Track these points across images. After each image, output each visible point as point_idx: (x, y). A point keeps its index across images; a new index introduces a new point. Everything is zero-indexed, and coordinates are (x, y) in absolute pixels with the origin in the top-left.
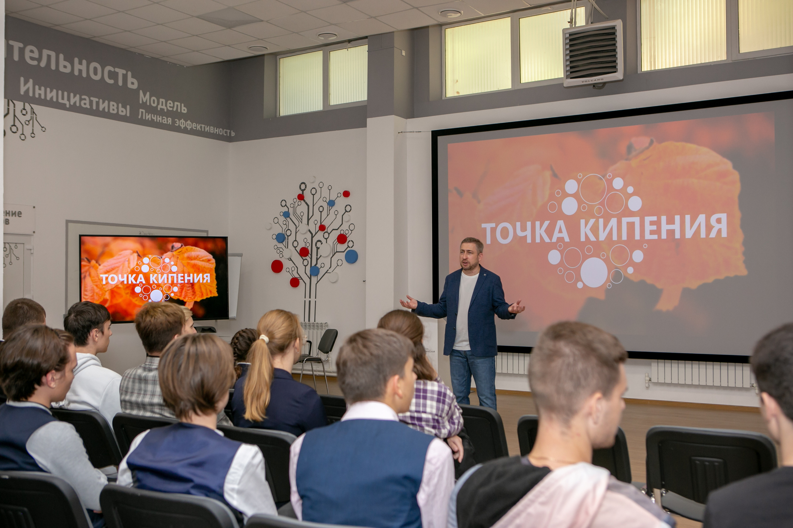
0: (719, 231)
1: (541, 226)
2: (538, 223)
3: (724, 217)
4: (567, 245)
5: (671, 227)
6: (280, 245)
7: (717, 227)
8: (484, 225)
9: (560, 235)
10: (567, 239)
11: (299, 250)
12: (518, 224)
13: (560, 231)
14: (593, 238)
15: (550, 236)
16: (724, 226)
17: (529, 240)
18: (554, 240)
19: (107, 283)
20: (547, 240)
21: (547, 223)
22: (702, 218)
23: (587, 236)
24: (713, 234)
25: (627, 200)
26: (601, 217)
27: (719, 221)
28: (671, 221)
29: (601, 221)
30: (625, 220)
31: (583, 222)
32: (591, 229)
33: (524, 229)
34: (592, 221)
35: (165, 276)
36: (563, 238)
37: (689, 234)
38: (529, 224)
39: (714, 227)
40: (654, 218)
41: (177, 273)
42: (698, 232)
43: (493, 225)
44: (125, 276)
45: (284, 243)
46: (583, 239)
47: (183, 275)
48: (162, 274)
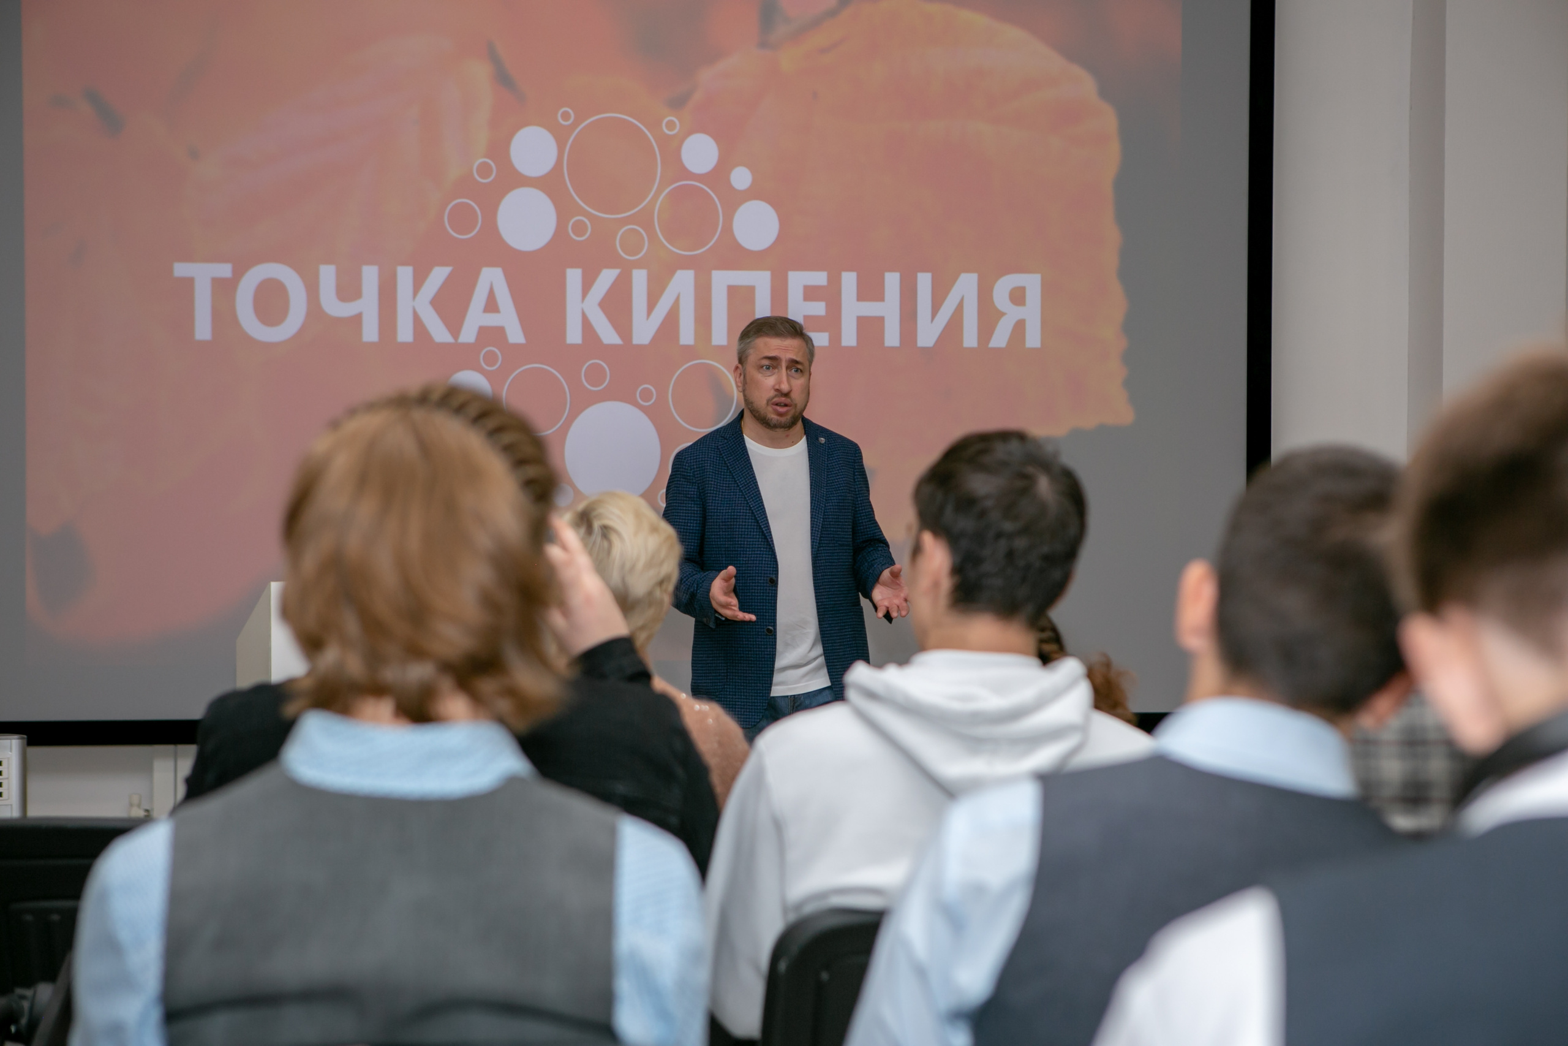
0: (1020, 327)
1: (418, 284)
2: (405, 275)
3: (1032, 283)
4: (514, 354)
5: (870, 309)
7: (1012, 314)
8: (181, 269)
9: (491, 320)
10: (516, 335)
12: (328, 275)
13: (492, 306)
14: (609, 335)
15: (454, 325)
16: (1032, 312)
17: (370, 333)
18: (468, 335)
20: (440, 333)
21: (439, 275)
22: (966, 285)
23: (587, 325)
24: (1000, 339)
25: (731, 208)
26: (638, 265)
27: (1018, 297)
28: (870, 291)
29: (640, 279)
30: (722, 280)
31: (574, 277)
32: (604, 305)
33: (349, 290)
34: (607, 277)
36: (500, 331)
37: (928, 334)
38: (370, 275)
39: (1003, 314)
40: (819, 278)
42: (955, 324)
43: (225, 270)
46: (574, 335)
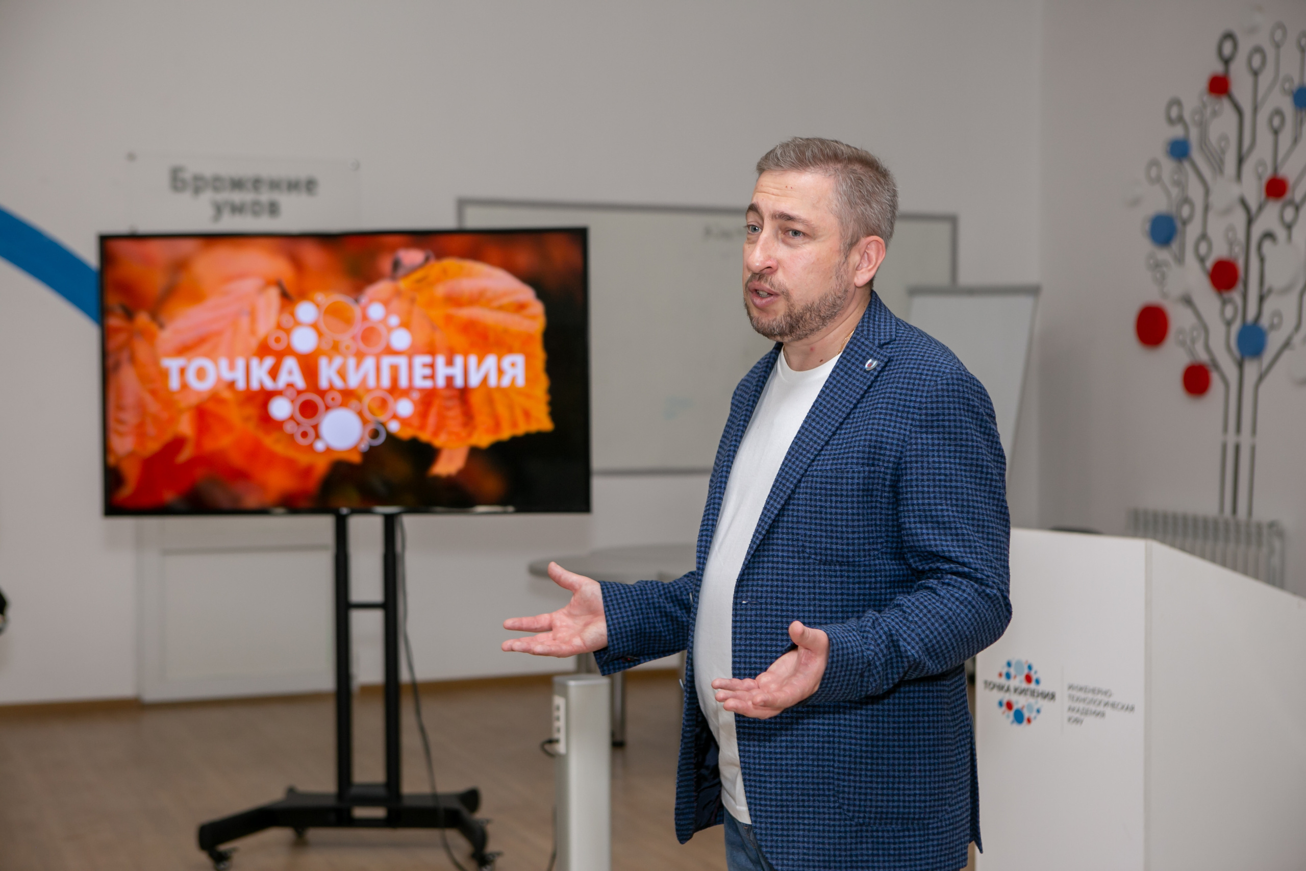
6: (1164, 255)
11: (1209, 264)
19: (184, 386)
35: (369, 363)
41: (410, 353)
44: (240, 363)
45: (1175, 246)
47: (427, 359)
48: (360, 356)
